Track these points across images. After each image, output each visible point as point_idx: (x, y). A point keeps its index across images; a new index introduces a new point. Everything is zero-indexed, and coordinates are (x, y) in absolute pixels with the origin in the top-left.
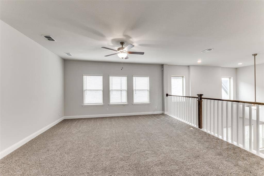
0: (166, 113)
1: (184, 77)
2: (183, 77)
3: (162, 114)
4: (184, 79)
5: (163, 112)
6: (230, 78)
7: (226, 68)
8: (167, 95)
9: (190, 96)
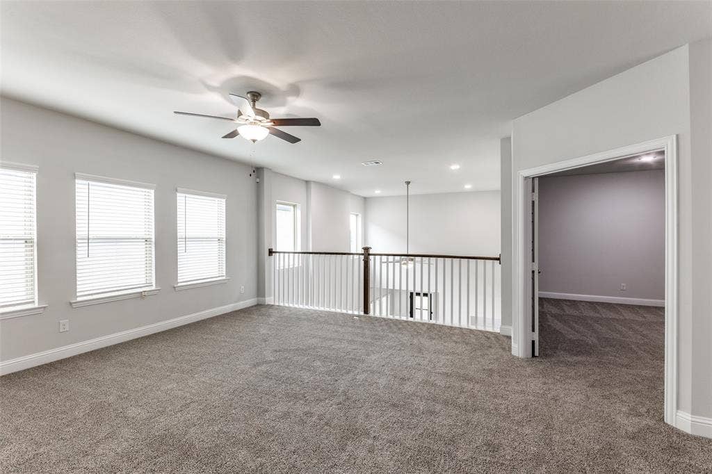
0: (269, 300)
1: (299, 206)
2: (294, 206)
3: (255, 306)
4: (299, 212)
5: (258, 300)
6: (357, 215)
7: (356, 195)
8: (271, 252)
9: (311, 251)
